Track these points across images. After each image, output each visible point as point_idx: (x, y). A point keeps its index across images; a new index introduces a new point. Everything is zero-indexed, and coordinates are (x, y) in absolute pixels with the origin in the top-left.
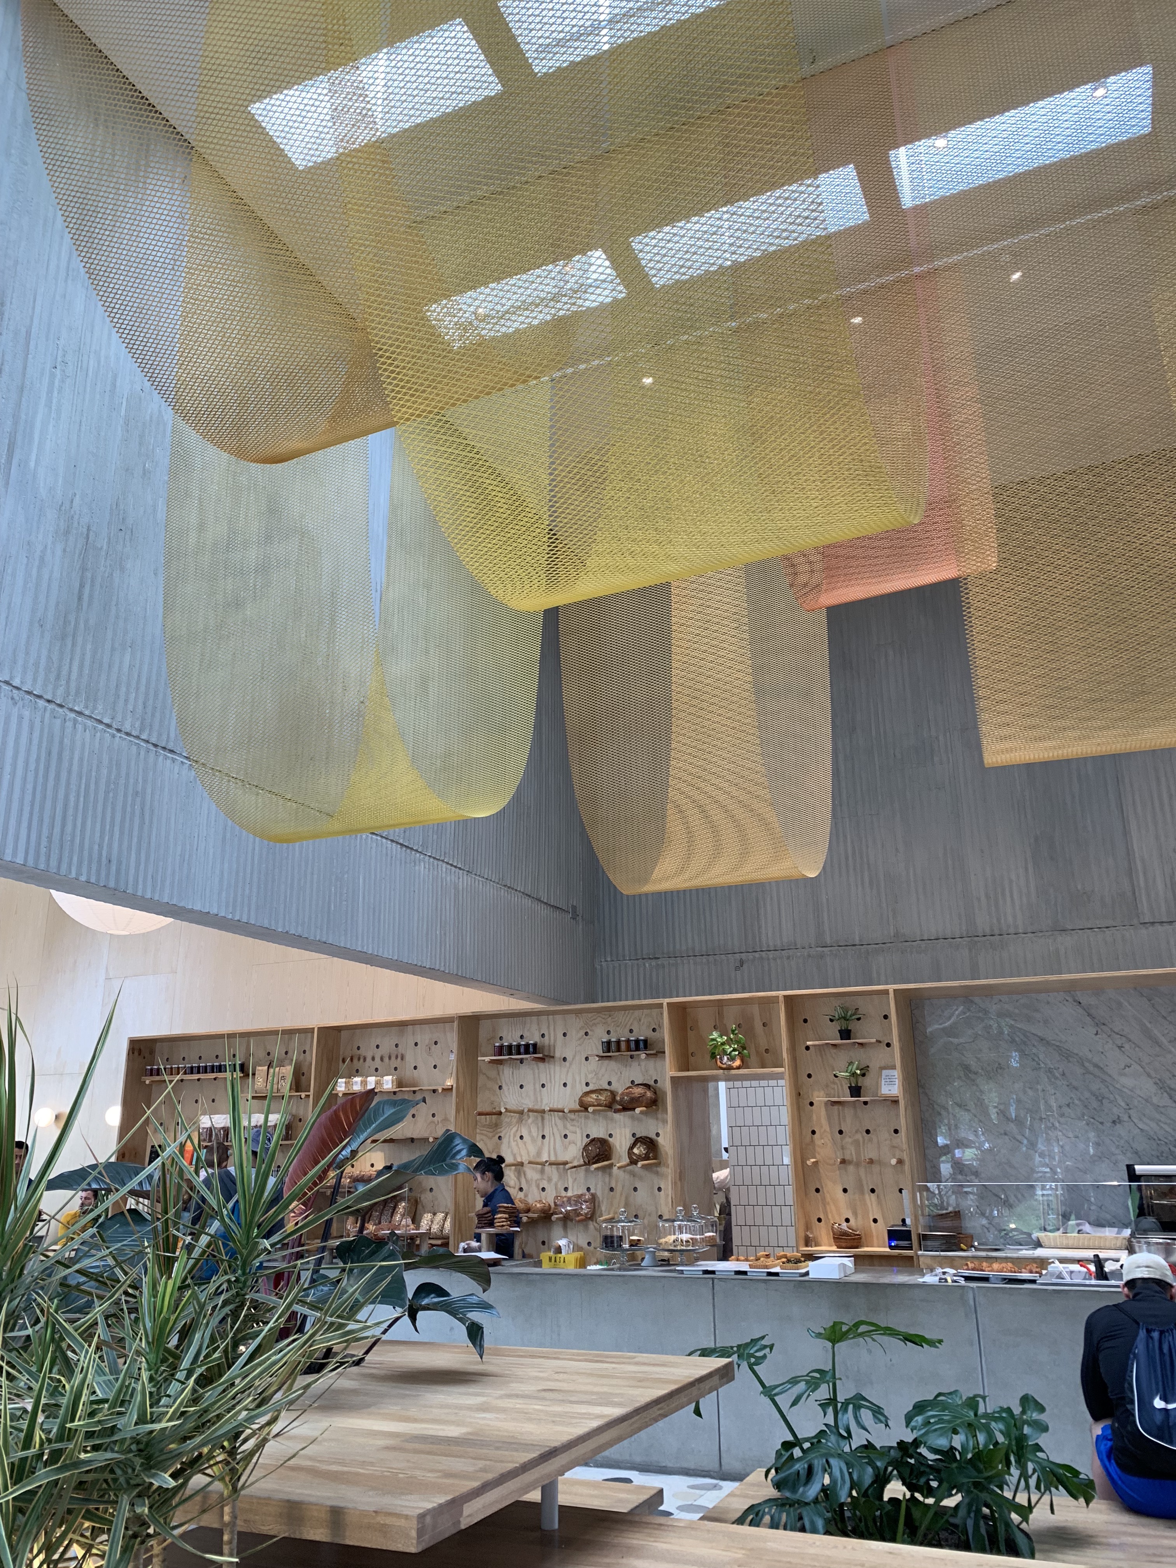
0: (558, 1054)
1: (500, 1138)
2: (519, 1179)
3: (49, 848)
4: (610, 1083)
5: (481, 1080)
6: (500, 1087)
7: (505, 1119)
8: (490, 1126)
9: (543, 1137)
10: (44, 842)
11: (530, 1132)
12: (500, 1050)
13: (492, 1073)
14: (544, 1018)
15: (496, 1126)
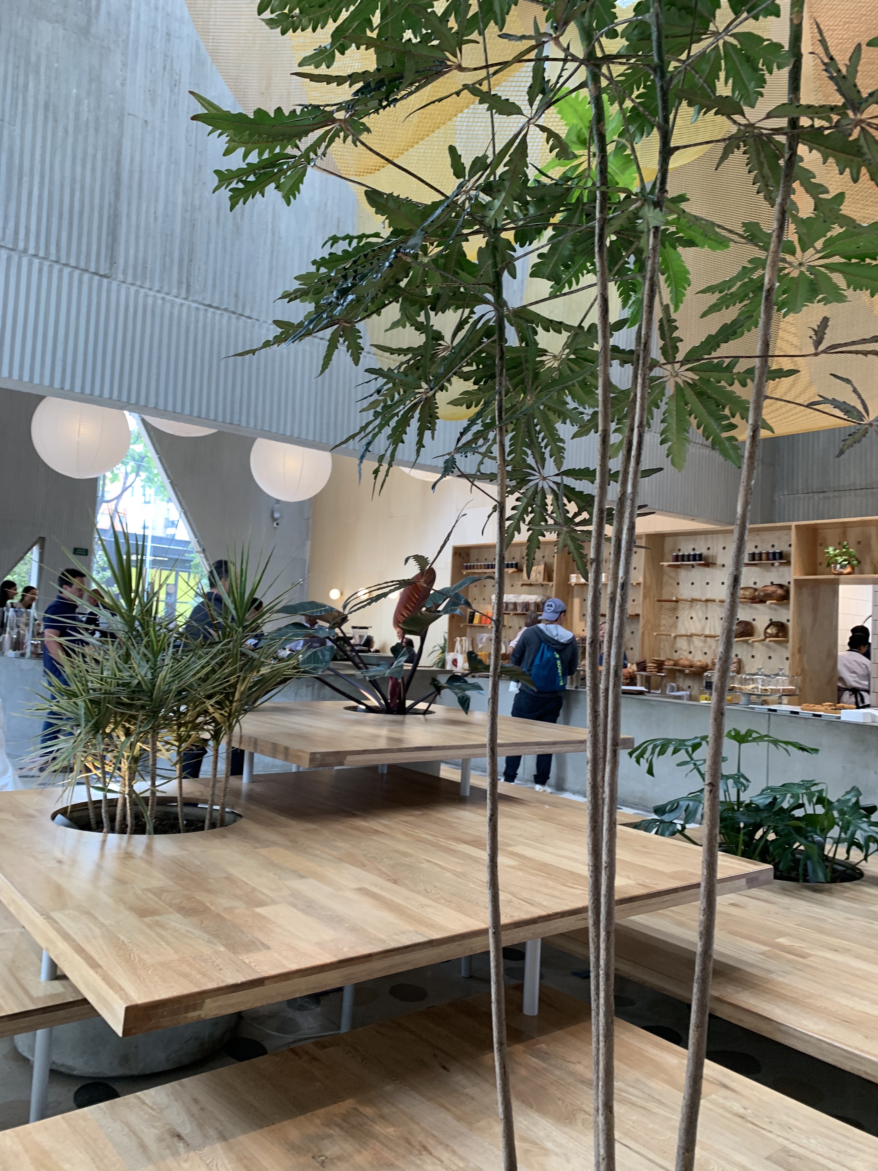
0: (719, 562)
1: (677, 618)
2: (689, 645)
3: (328, 430)
4: (755, 583)
5: (665, 578)
6: (678, 584)
7: (681, 605)
8: (670, 609)
9: (707, 618)
10: (325, 426)
11: (697, 614)
12: (677, 558)
13: (673, 574)
14: (710, 536)
15: (675, 609)
